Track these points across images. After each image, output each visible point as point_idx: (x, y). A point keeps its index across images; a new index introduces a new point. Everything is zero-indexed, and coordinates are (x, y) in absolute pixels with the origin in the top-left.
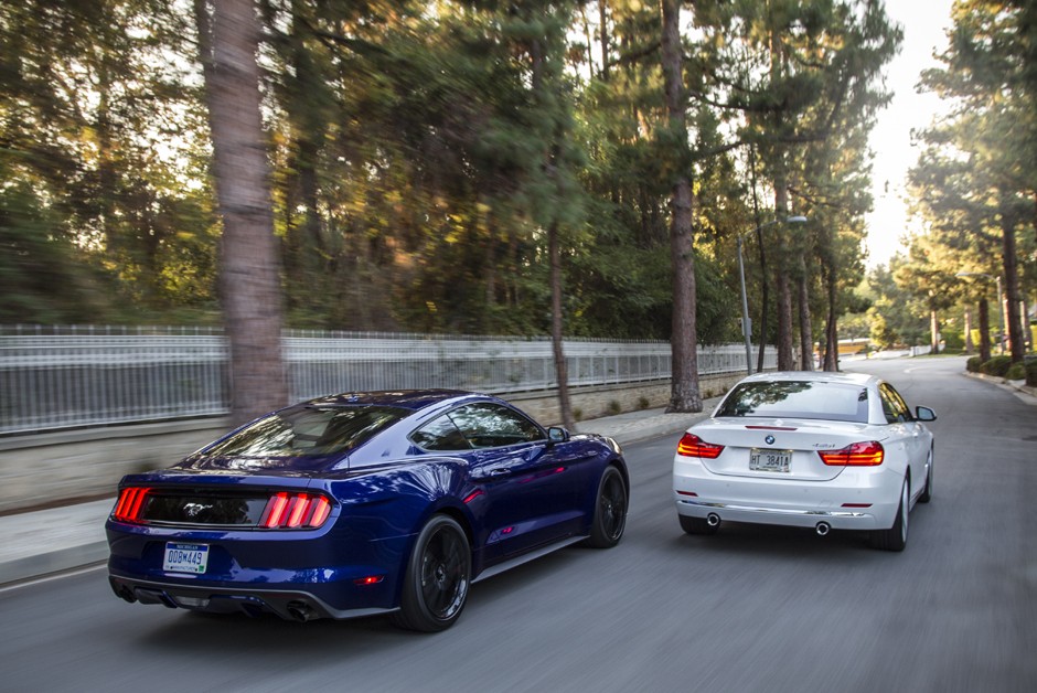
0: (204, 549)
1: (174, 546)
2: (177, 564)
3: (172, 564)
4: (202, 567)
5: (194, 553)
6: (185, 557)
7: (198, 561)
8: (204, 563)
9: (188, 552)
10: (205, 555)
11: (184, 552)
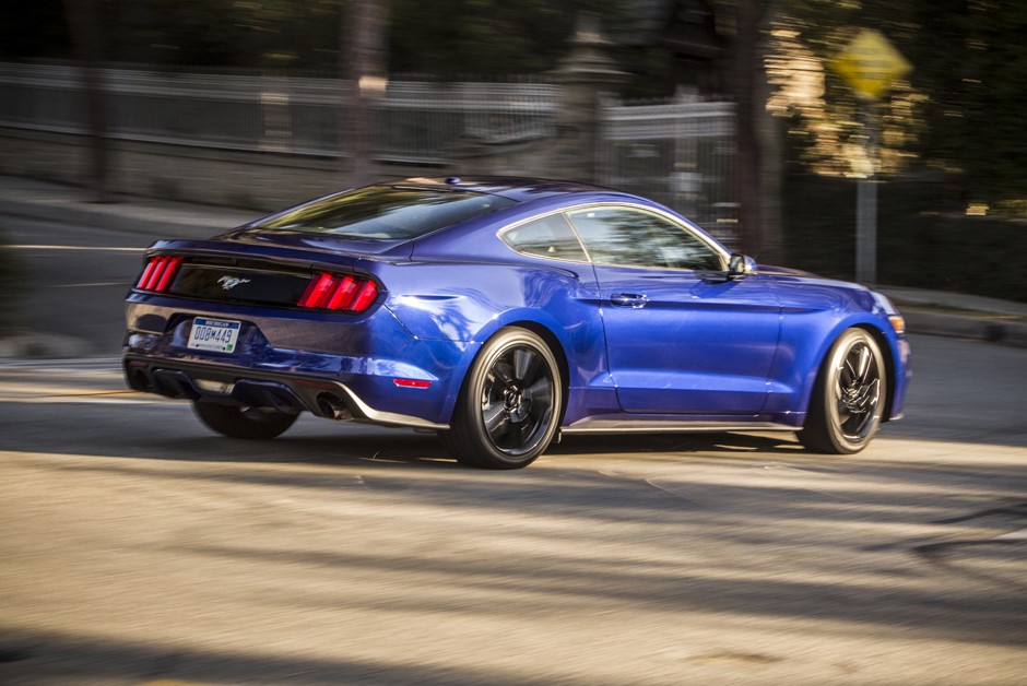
0: (236, 326)
1: (203, 322)
2: (203, 342)
3: (198, 342)
4: (231, 346)
5: (224, 330)
6: (214, 334)
7: (227, 338)
8: (233, 342)
9: (218, 329)
10: (235, 332)
11: (214, 329)
